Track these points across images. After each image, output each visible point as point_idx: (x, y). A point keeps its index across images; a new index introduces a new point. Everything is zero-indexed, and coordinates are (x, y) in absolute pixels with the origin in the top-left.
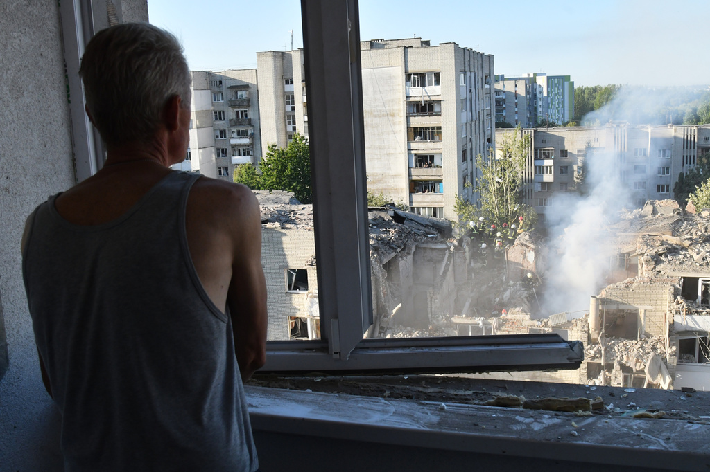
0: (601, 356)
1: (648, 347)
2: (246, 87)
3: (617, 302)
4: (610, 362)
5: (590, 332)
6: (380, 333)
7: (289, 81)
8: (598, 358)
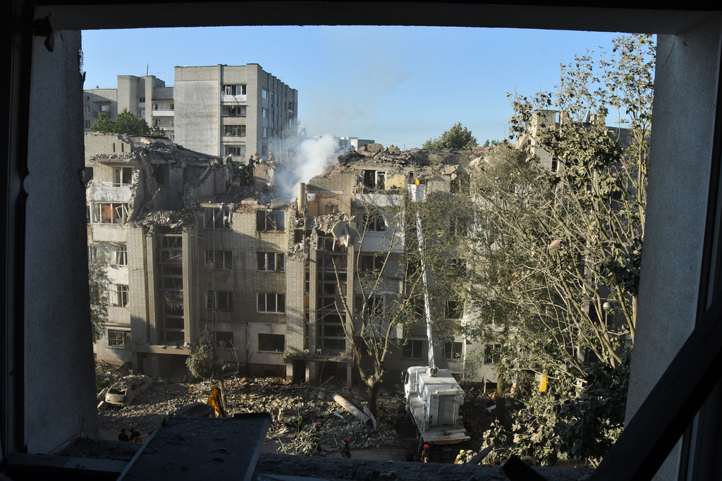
0: (303, 225)
1: (337, 218)
2: (108, 102)
3: (318, 188)
4: (310, 229)
5: (298, 210)
6: (144, 212)
7: (143, 100)
8: (301, 226)
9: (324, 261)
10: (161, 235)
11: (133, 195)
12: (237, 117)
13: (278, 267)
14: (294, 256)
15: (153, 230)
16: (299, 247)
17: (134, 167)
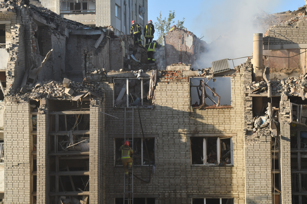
0: (267, 89)
4: (277, 95)
5: (254, 72)
6: (28, 83)
8: (263, 91)
9: (299, 140)
10: (57, 113)
11: (12, 59)
12: (84, 13)
13: (222, 159)
14: (255, 135)
15: (46, 106)
16: (261, 122)
17: (9, 22)
